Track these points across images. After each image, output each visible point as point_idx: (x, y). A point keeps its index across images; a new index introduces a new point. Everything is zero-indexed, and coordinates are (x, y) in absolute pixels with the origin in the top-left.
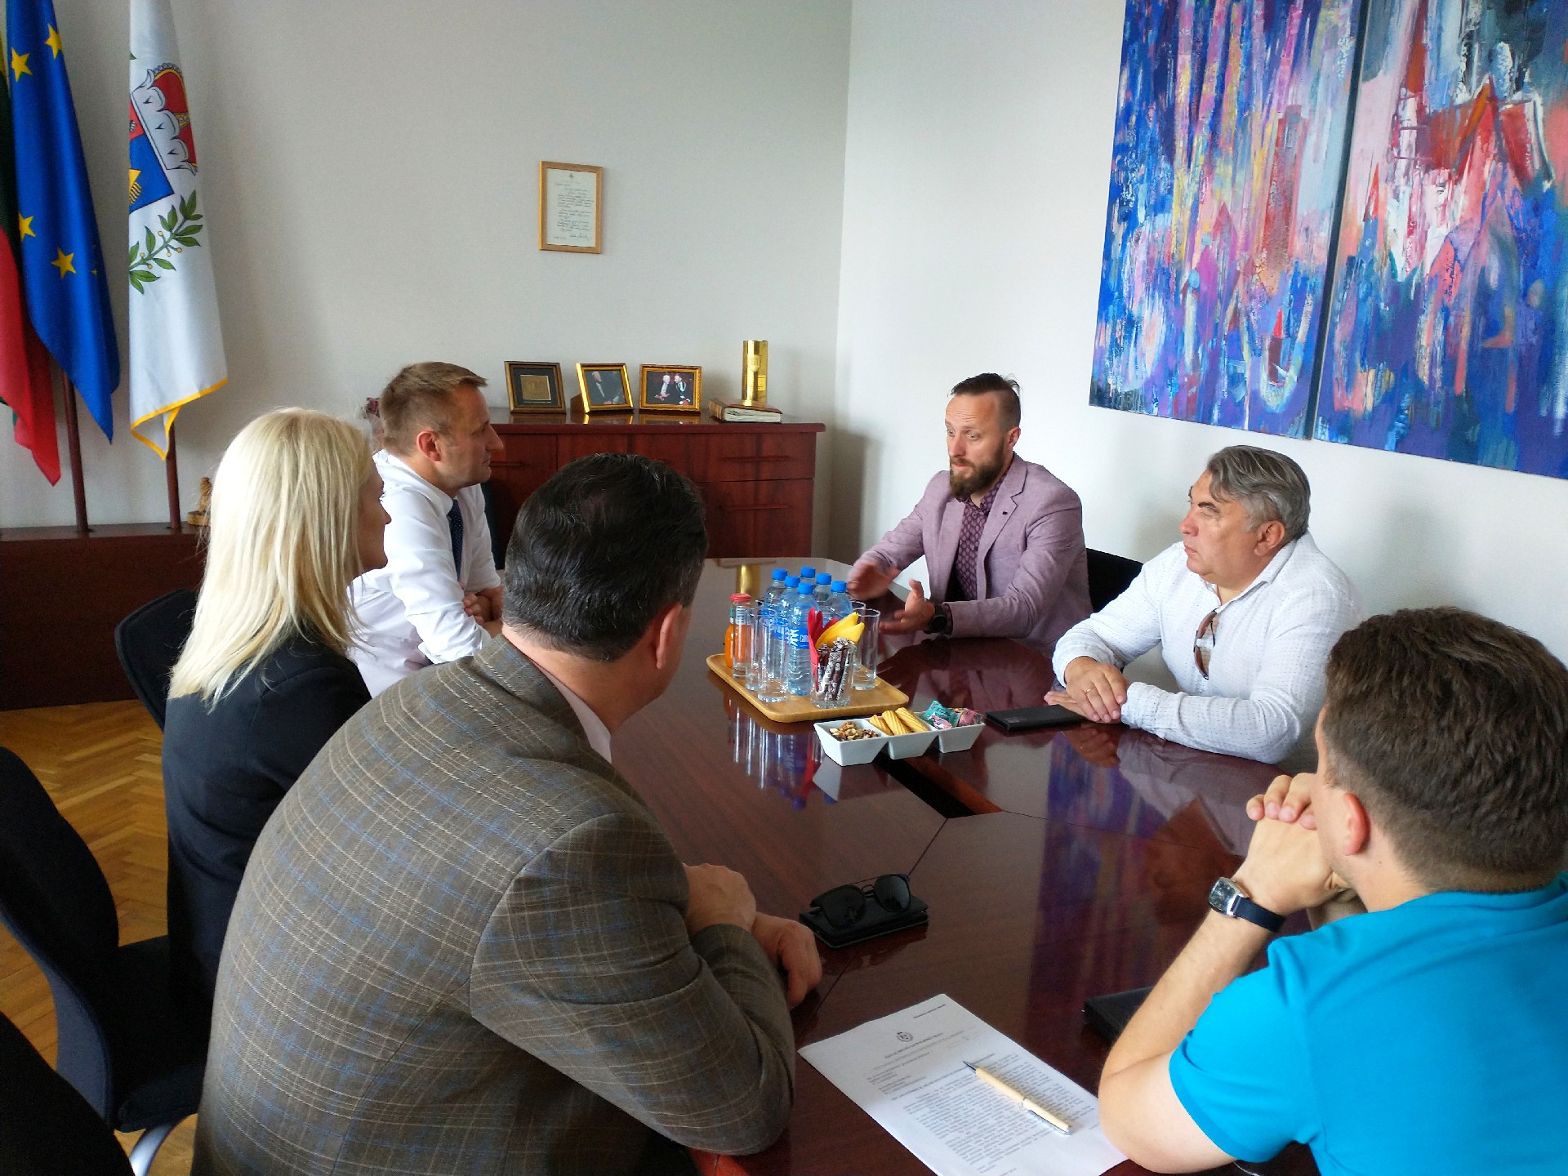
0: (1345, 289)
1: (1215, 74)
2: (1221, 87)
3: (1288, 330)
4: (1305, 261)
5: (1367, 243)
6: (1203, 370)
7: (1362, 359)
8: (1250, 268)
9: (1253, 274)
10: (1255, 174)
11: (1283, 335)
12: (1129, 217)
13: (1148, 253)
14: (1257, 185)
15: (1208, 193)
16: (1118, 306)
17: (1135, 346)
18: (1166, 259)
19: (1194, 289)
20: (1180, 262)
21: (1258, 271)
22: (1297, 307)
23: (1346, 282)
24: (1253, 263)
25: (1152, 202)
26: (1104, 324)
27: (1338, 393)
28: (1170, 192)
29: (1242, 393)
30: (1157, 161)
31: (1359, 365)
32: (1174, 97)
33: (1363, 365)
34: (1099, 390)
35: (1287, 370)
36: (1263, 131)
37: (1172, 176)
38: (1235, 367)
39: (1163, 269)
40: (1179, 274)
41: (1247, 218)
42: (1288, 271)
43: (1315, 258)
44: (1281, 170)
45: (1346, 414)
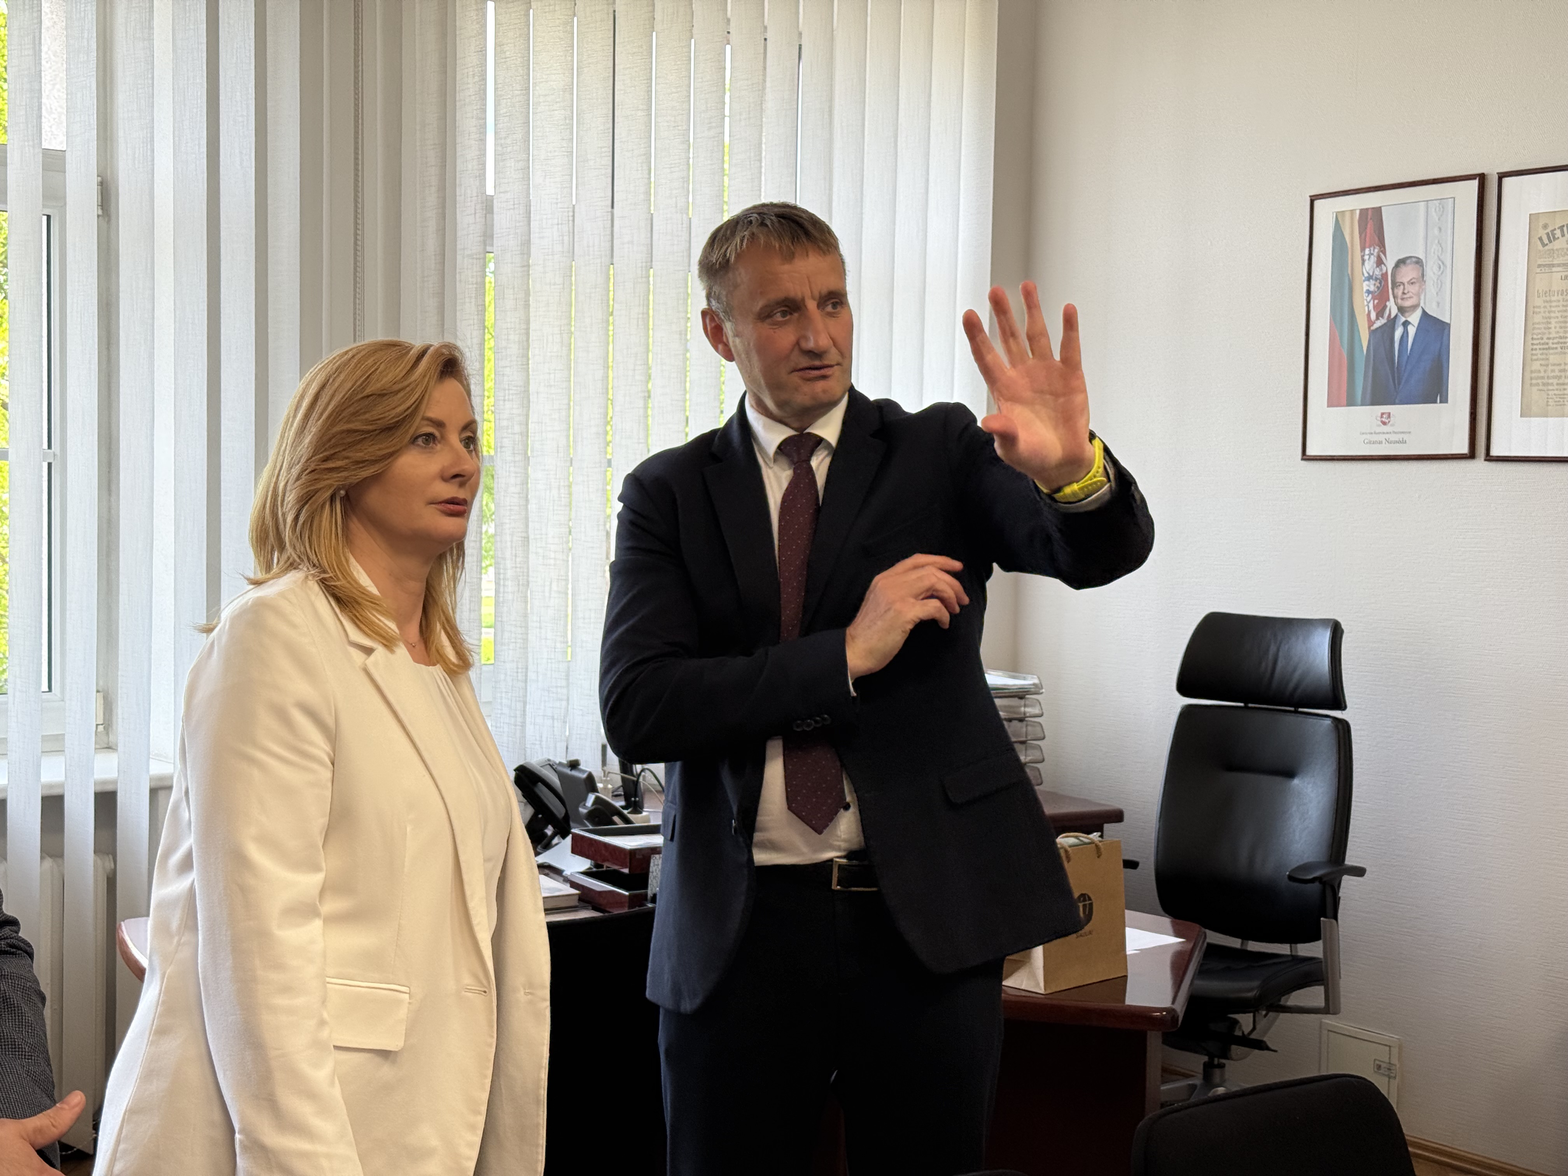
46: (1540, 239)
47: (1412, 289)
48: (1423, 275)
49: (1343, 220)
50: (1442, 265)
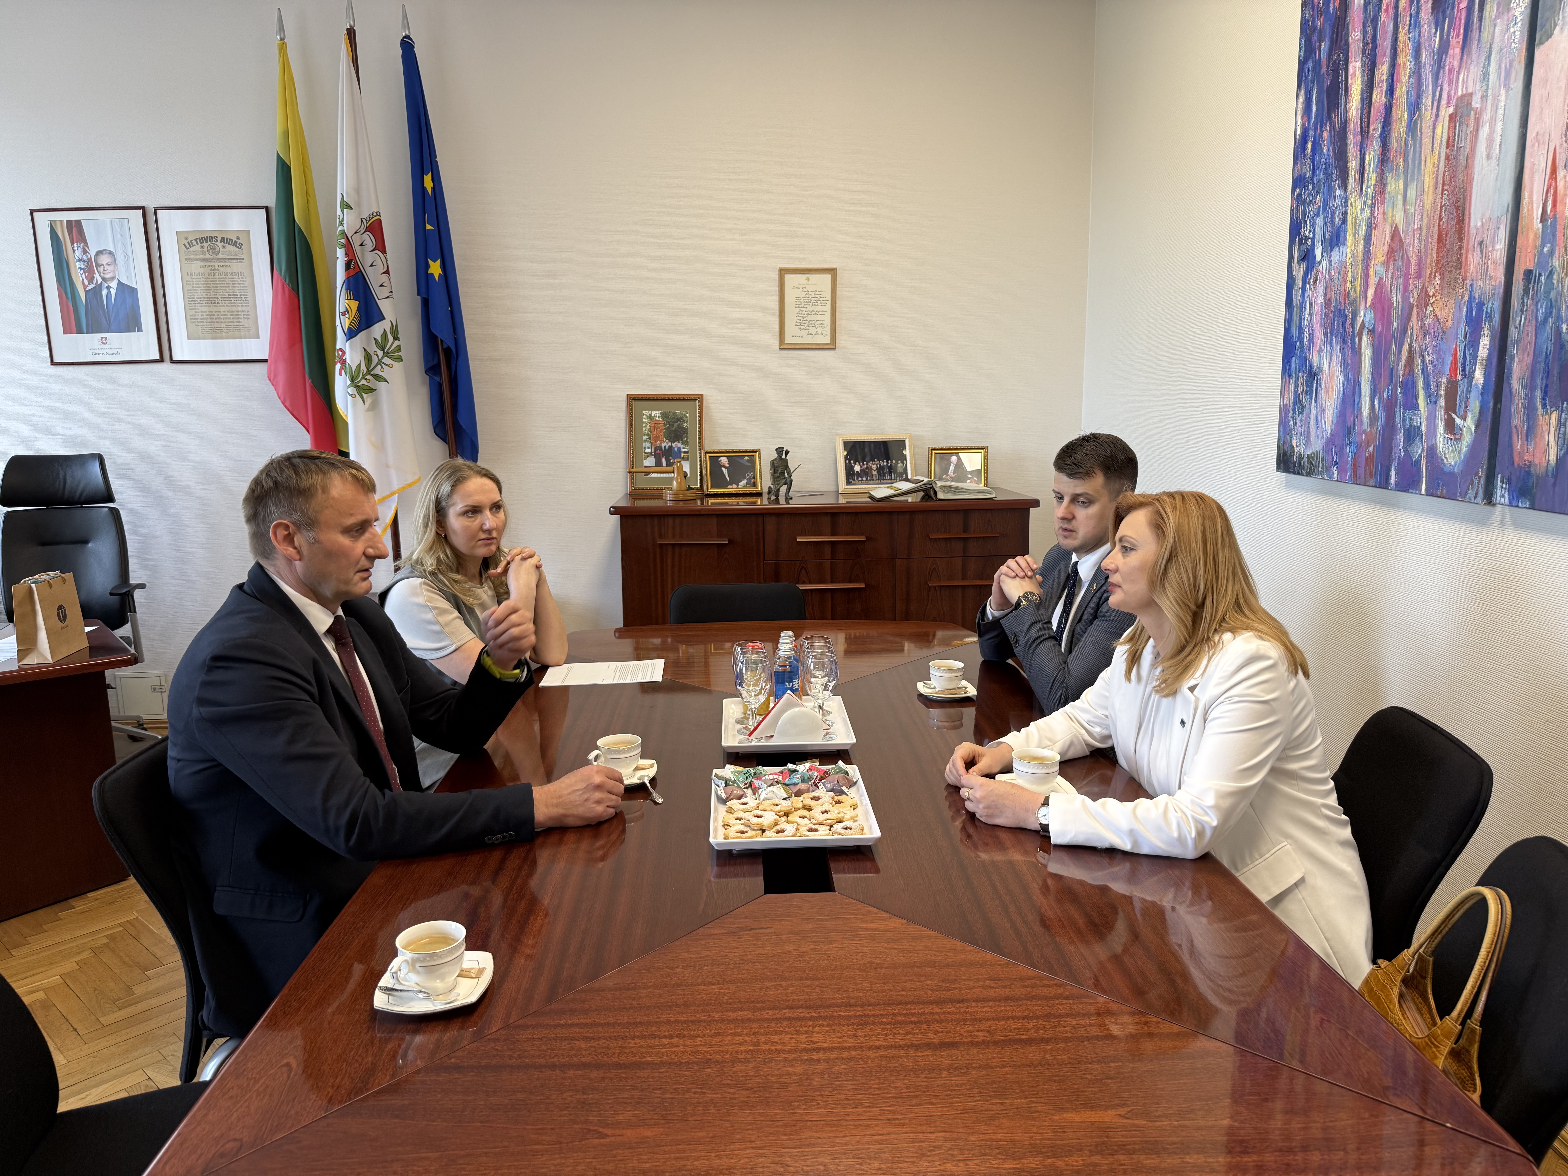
0: (1522, 311)
1: (1385, 77)
2: (1391, 91)
3: (1464, 369)
4: (1480, 283)
5: (1546, 250)
6: (1380, 423)
7: (1543, 399)
8: (1424, 300)
9: (1427, 305)
10: (1426, 184)
11: (1459, 377)
12: (1307, 257)
13: (1325, 295)
14: (1429, 199)
15: (1381, 216)
16: (1300, 357)
17: (1316, 401)
18: (1342, 299)
19: (1369, 330)
20: (1355, 300)
21: (1431, 301)
22: (1473, 341)
23: (1523, 302)
24: (1427, 291)
25: (1328, 236)
26: (1287, 377)
27: (1518, 445)
28: (1344, 221)
29: (1418, 450)
30: (1331, 188)
31: (1540, 407)
32: (1346, 112)
33: (1544, 406)
34: (1285, 454)
35: (1464, 418)
36: (1434, 132)
37: (1346, 202)
38: (1411, 419)
39: (1340, 310)
40: (1355, 314)
41: (1419, 239)
42: (1463, 297)
43: (1491, 278)
44: (1453, 177)
45: (1527, 472)
46: (184, 245)
47: (110, 268)
48: (115, 261)
49: (56, 225)
50: (126, 255)
